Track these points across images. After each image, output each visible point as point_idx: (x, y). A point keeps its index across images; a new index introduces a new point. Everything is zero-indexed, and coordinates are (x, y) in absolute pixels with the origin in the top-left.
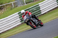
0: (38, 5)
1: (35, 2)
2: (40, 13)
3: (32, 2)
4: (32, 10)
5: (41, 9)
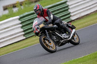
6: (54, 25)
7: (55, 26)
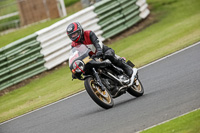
0: (35, 38)
1: (25, 27)
2: (42, 64)
3: (15, 27)
4: (15, 55)
5: (44, 52)
6: (104, 60)
7: (108, 61)
